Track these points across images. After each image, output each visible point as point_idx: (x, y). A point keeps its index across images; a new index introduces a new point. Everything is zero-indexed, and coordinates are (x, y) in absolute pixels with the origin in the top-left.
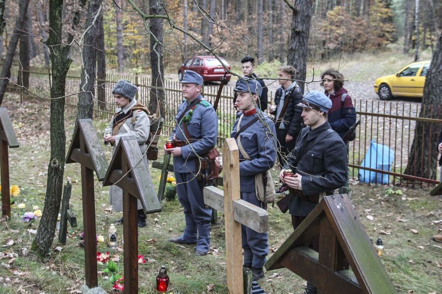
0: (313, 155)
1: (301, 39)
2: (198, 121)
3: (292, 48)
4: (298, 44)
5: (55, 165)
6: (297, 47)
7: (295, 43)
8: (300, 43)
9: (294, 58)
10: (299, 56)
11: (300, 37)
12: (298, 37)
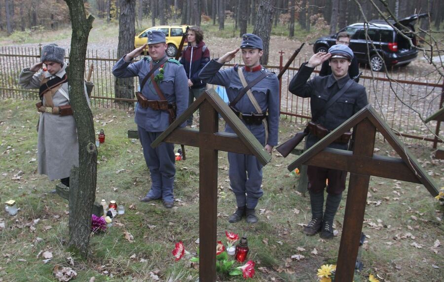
0: (346, 101)
1: (131, 6)
2: (173, 78)
3: (124, 14)
4: (129, 10)
5: (93, 151)
6: (128, 13)
7: (127, 9)
8: (130, 9)
9: (126, 22)
10: (131, 21)
11: (130, 4)
12: (129, 4)
